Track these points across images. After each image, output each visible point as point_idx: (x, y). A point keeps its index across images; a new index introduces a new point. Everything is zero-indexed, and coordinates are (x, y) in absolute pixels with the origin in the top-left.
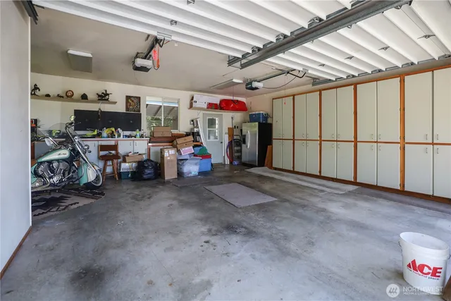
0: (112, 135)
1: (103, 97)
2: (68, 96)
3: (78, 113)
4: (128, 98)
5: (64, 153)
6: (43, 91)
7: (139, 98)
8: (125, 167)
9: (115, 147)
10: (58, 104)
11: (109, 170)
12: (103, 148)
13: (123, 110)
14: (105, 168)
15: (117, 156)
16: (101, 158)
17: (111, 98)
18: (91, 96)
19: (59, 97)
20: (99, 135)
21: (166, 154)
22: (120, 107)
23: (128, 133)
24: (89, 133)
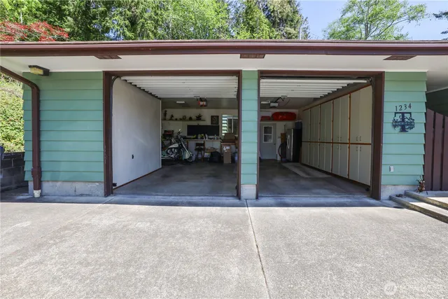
0: (202, 138)
1: (199, 118)
2: (184, 119)
3: (190, 127)
4: (212, 117)
5: (176, 145)
6: (175, 117)
7: (218, 117)
8: (207, 155)
9: (203, 144)
10: (181, 122)
11: (200, 156)
12: (197, 144)
13: (210, 124)
14: (198, 155)
15: (204, 149)
16: (196, 149)
17: (202, 118)
18: (194, 117)
19: (181, 119)
20: (197, 138)
21: (225, 149)
22: (208, 122)
23: (211, 137)
24: (192, 137)
